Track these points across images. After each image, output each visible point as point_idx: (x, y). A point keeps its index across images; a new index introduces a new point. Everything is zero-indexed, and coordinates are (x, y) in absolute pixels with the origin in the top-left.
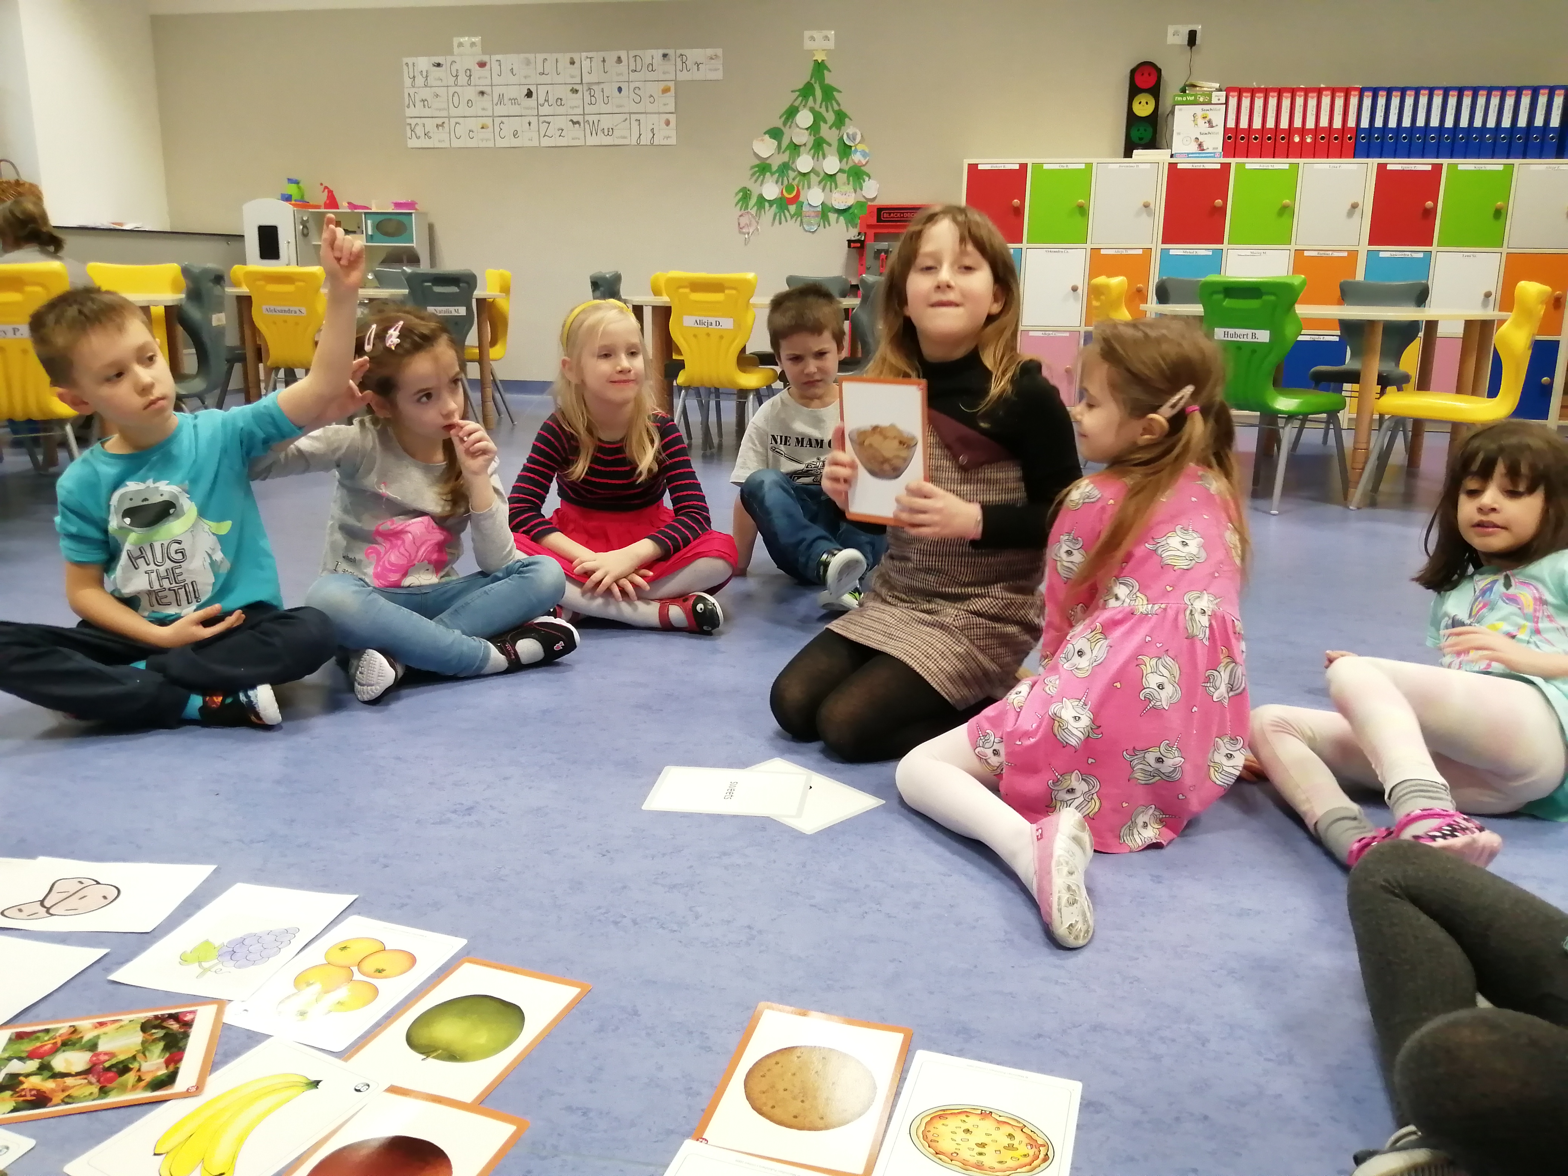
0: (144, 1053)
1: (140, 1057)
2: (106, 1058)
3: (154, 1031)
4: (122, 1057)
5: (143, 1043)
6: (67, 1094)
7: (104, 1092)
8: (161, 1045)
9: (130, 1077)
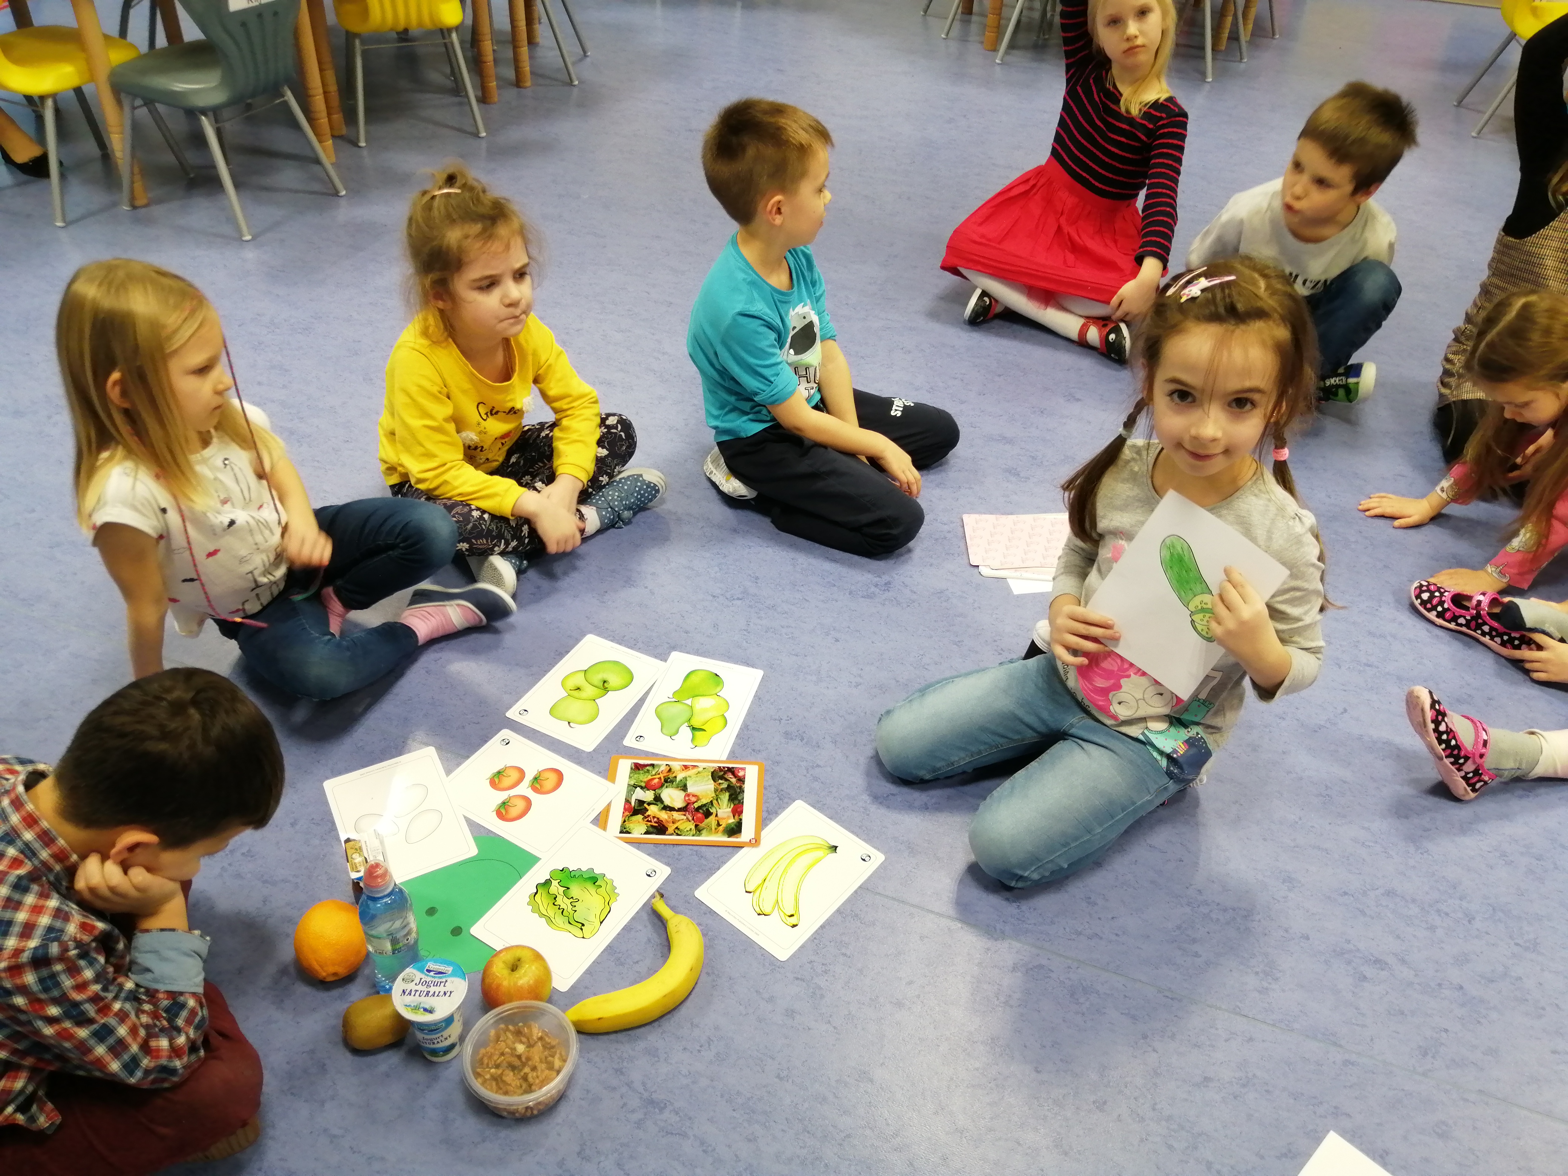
0: (717, 800)
1: (715, 802)
2: (693, 799)
3: (720, 781)
4: (704, 801)
5: (716, 790)
6: (675, 826)
7: (698, 830)
8: (727, 794)
9: (712, 820)
